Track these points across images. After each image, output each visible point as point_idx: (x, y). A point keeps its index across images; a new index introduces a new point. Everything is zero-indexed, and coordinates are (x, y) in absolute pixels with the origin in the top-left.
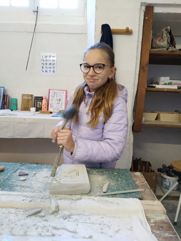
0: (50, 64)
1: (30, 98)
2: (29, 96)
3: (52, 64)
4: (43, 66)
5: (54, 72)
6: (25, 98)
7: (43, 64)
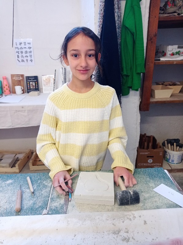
0: (26, 52)
2: (19, 76)
3: (28, 52)
4: (18, 54)
5: (31, 61)
6: (15, 78)
7: (18, 52)
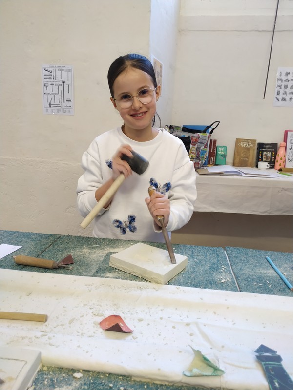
1: (251, 145)
2: (249, 142)
4: (279, 90)
6: (242, 145)
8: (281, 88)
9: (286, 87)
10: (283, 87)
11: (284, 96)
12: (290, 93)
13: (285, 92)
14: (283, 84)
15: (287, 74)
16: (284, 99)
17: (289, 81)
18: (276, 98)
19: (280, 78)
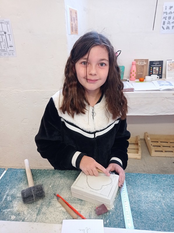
1: (145, 63)
2: (143, 61)
6: (138, 63)
8: (166, 19)
9: (170, 18)
10: (167, 18)
11: (168, 25)
12: (172, 23)
13: (169, 22)
14: (168, 16)
15: (171, 7)
16: (168, 28)
17: (172, 13)
18: (163, 27)
19: (166, 11)
